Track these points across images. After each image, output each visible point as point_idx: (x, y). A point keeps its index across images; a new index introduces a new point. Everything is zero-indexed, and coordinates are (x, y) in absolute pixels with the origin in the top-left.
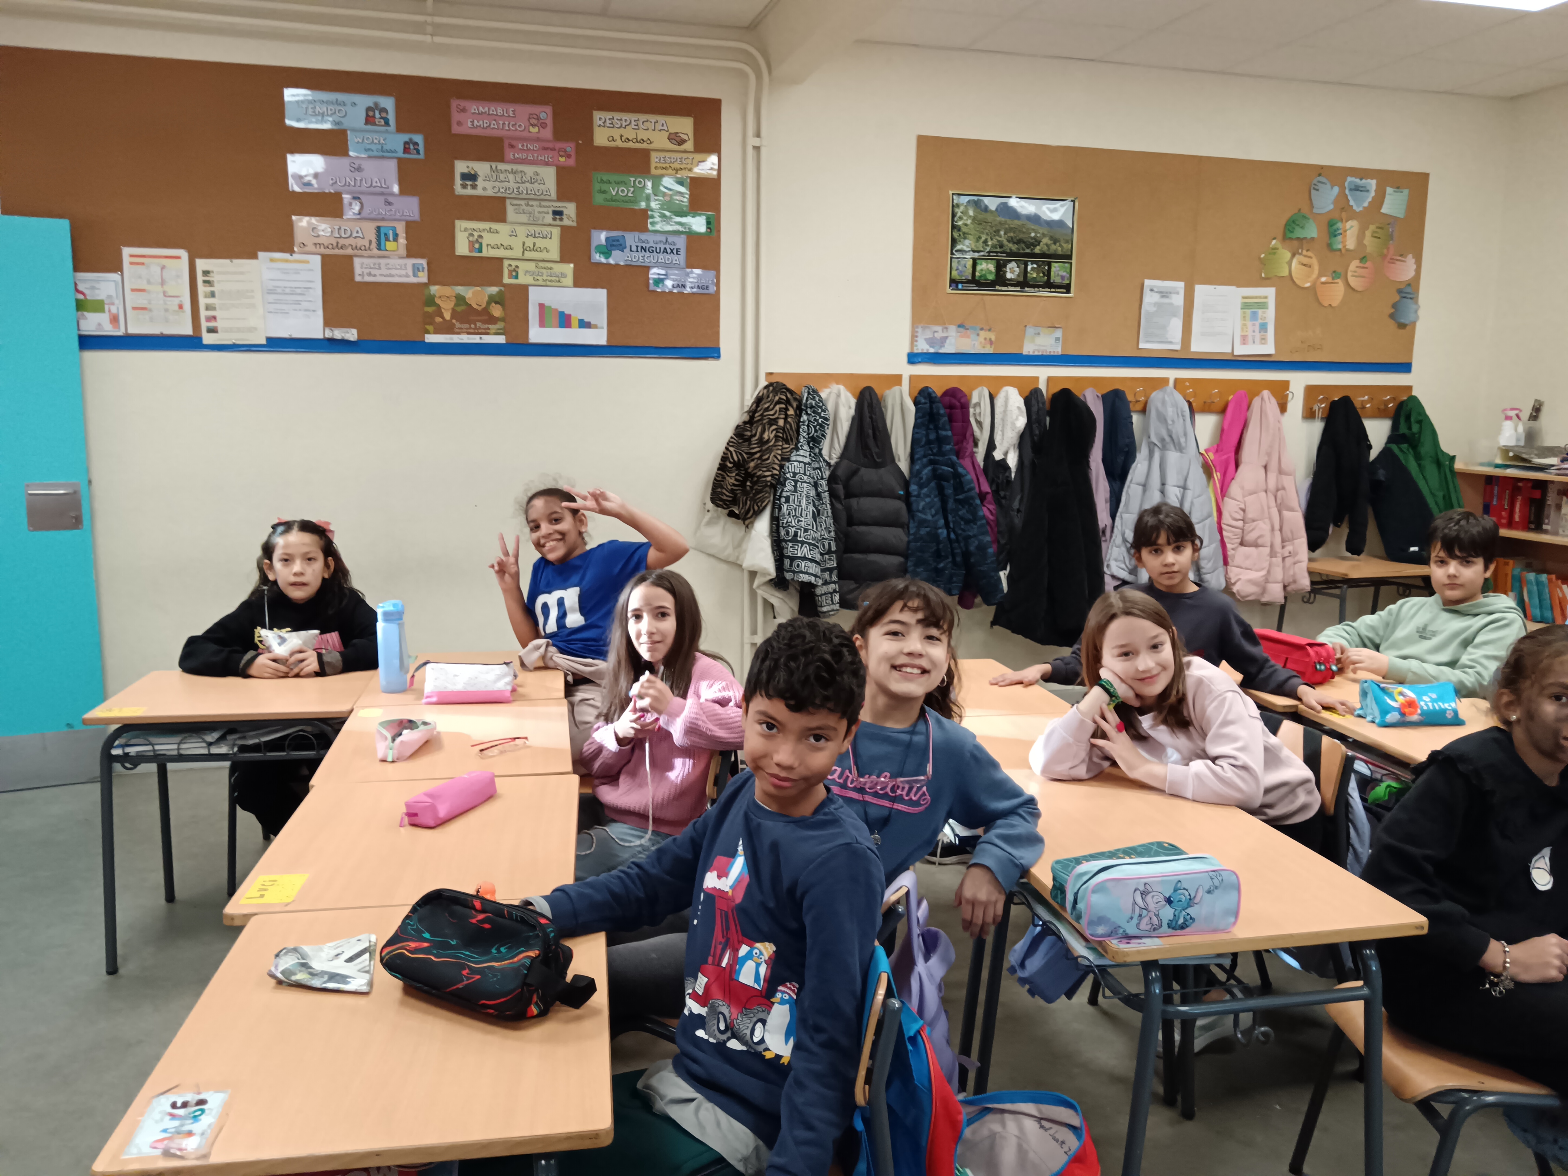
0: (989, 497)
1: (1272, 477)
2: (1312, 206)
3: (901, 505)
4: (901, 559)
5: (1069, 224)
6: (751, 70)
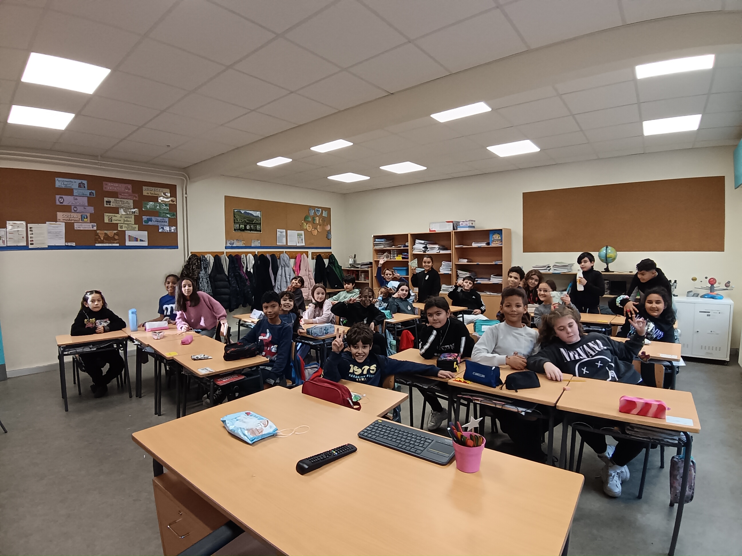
0: (248, 280)
1: (307, 272)
2: (309, 214)
3: (227, 283)
4: (228, 296)
5: (260, 217)
6: (184, 179)
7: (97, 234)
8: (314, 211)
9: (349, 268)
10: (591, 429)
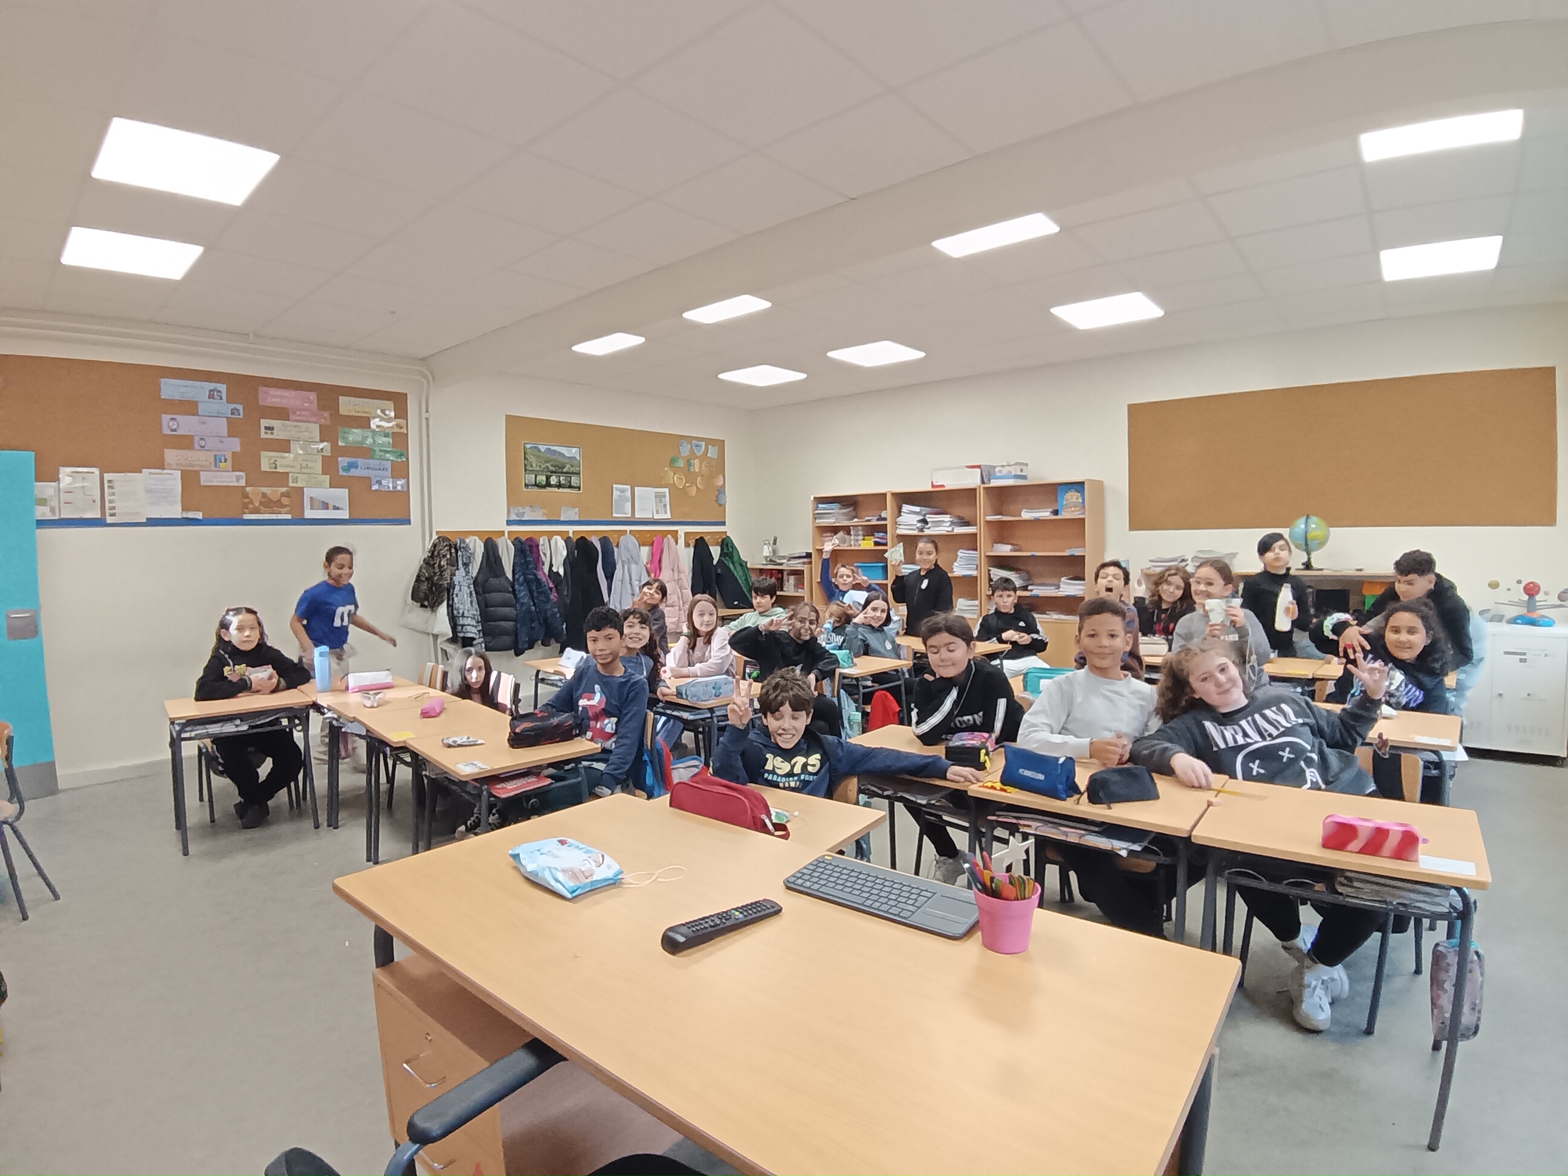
0: (553, 589)
1: (676, 574)
2: (680, 453)
3: (511, 596)
4: (514, 623)
5: (578, 458)
6: (424, 380)
7: (246, 496)
8: (689, 446)
9: (764, 565)
10: (1265, 885)
